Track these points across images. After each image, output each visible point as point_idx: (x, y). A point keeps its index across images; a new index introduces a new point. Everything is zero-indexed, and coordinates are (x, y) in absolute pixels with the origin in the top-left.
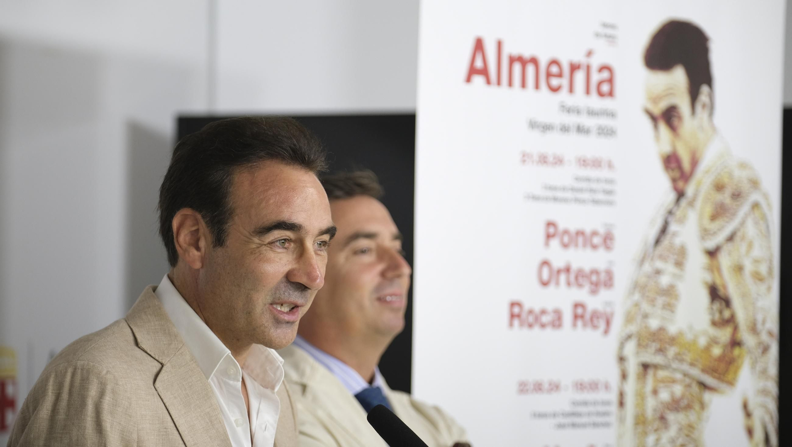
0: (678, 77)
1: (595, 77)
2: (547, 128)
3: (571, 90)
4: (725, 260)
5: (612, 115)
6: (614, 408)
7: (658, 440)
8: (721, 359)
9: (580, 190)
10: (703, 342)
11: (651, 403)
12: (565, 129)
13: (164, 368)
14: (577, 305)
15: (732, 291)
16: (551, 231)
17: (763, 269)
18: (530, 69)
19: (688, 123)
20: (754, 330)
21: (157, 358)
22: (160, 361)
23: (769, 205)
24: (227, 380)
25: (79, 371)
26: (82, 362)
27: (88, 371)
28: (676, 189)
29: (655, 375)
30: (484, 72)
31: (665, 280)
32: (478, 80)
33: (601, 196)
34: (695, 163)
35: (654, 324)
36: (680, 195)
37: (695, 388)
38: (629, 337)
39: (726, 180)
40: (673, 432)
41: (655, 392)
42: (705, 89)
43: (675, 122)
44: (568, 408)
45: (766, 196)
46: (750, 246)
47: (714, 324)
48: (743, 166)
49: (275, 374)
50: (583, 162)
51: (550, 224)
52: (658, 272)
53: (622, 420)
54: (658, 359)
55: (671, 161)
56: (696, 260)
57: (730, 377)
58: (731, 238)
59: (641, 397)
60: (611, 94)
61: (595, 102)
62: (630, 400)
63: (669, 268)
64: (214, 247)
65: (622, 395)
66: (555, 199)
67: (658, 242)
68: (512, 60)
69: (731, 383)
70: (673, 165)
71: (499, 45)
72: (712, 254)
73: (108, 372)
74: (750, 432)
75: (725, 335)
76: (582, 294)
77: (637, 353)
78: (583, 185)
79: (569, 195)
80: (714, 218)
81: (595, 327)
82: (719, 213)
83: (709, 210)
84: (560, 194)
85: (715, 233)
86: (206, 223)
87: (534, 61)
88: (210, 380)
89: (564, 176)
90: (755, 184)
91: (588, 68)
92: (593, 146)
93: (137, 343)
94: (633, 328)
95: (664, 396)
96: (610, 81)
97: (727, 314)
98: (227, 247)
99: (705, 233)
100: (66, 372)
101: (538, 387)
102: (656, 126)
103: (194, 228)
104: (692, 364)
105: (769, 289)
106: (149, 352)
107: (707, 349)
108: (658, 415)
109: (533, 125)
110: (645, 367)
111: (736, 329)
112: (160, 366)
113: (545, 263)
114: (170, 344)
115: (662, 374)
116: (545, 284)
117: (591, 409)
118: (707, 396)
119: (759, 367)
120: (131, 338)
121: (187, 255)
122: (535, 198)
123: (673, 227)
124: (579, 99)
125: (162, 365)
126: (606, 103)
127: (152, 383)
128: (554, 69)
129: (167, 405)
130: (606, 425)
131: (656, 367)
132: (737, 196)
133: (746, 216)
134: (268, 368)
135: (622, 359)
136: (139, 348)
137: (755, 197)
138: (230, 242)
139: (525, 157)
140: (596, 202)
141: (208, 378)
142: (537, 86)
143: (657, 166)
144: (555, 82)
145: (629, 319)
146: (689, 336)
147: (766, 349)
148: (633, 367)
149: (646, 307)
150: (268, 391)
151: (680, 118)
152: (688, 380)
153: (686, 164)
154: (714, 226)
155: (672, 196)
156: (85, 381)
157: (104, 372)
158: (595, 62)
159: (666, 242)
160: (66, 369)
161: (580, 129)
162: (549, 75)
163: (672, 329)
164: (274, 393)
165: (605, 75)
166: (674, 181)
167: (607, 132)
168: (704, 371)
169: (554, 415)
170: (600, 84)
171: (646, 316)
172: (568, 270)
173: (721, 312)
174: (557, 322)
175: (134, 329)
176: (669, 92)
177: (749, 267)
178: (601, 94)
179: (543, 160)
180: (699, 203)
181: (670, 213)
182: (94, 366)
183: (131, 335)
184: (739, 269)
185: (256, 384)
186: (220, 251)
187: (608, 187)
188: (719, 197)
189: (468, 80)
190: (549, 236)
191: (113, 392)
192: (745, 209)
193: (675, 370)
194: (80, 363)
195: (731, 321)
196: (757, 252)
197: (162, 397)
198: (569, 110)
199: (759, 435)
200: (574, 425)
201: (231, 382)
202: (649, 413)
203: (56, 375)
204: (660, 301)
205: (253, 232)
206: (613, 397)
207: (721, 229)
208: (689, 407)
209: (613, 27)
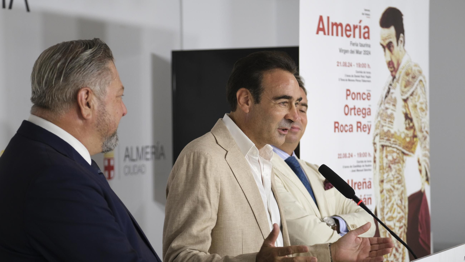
0: (392, 30)
1: (363, 31)
2: (346, 52)
3: (354, 37)
4: (410, 103)
5: (369, 46)
6: (372, 163)
7: (388, 176)
8: (409, 143)
9: (359, 76)
10: (403, 136)
11: (385, 161)
12: (352, 52)
13: (228, 153)
14: (358, 122)
15: (413, 116)
16: (348, 93)
17: (424, 106)
18: (340, 28)
19: (396, 49)
20: (421, 131)
21: (225, 149)
22: (226, 150)
23: (425, 81)
24: (252, 157)
25: (196, 154)
26: (197, 150)
27: (200, 154)
28: (392, 75)
29: (386, 149)
30: (323, 30)
31: (389, 112)
32: (321, 33)
33: (366, 79)
34: (399, 65)
35: (386, 129)
36: (394, 77)
37: (401, 154)
38: (377, 135)
39: (410, 71)
40: (393, 172)
41: (387, 156)
42: (402, 35)
43: (392, 48)
44: (356, 164)
45: (424, 77)
46: (419, 97)
47: (407, 129)
48: (416, 65)
49: (270, 154)
50: (359, 65)
51: (348, 90)
52: (387, 109)
53: (375, 168)
54: (387, 143)
55: (390, 64)
56: (400, 103)
57: (413, 150)
58: (412, 95)
59: (381, 158)
60: (368, 38)
61: (363, 41)
62: (378, 160)
63: (391, 107)
64: (255, 104)
65: (375, 158)
66: (349, 80)
67: (386, 97)
68: (333, 24)
69: (413, 152)
70: (391, 66)
71: (328, 18)
72: (405, 101)
73: (208, 153)
74: (420, 171)
75: (410, 133)
76: (360, 118)
77: (380, 142)
78: (359, 74)
79: (354, 78)
80: (405, 87)
81: (365, 131)
82: (408, 84)
83: (404, 83)
84: (351, 78)
85: (406, 93)
86: (251, 94)
87: (341, 25)
88: (245, 157)
89: (352, 71)
90: (420, 72)
91: (360, 27)
92: (362, 59)
93: (217, 143)
94: (378, 131)
95: (390, 158)
96: (368, 32)
97: (411, 124)
98: (261, 104)
99: (403, 92)
100: (191, 155)
101: (345, 156)
102: (385, 51)
103: (246, 96)
104: (399, 146)
105: (426, 114)
106: (222, 146)
107: (405, 138)
108: (388, 166)
109: (341, 50)
110: (383, 146)
111: (415, 130)
112: (226, 152)
113: (347, 106)
114: (230, 143)
115: (389, 149)
116: (346, 114)
117: (364, 164)
118: (405, 157)
119: (423, 146)
120: (215, 140)
121: (243, 107)
122: (343, 80)
123: (392, 91)
124: (357, 40)
125: (227, 152)
126: (367, 41)
127: (224, 158)
128: (348, 28)
129: (231, 167)
130: (370, 170)
131: (386, 146)
132: (414, 78)
133: (417, 85)
134: (267, 151)
135: (374, 144)
136: (218, 144)
137: (420, 78)
138: (262, 102)
139: (338, 64)
140: (364, 81)
141: (244, 156)
142: (342, 35)
143: (386, 66)
144: (348, 33)
145: (377, 128)
146: (398, 134)
147: (425, 138)
148: (378, 147)
149: (382, 123)
150: (267, 161)
151: (393, 47)
152: (398, 151)
153: (396, 66)
154: (406, 90)
155: (391, 78)
156: (199, 158)
157: (206, 154)
158: (363, 25)
159: (389, 97)
160: (191, 153)
161: (358, 52)
162: (346, 30)
163: (392, 131)
164: (270, 162)
165: (366, 30)
166: (392, 72)
167: (367, 53)
168: (404, 148)
169: (351, 167)
170: (365, 33)
171: (383, 126)
172: (355, 109)
173: (409, 124)
174: (351, 130)
175: (215, 136)
176: (389, 37)
177: (419, 106)
178: (365, 38)
179: (345, 65)
180: (400, 82)
181: (391, 85)
182: (202, 151)
183: (214, 139)
184: (416, 106)
185: (262, 157)
186: (257, 105)
187: (368, 75)
188: (407, 78)
189: (317, 33)
190: (348, 95)
191: (211, 161)
192: (417, 82)
193: (394, 148)
194: (196, 150)
195: (412, 128)
196: (421, 100)
197: (229, 164)
198: (353, 44)
199: (424, 172)
200: (358, 170)
201: (254, 157)
202: (385, 165)
203: (187, 156)
204: (388, 120)
205: (272, 98)
206: (372, 159)
207: (408, 91)
208: (399, 162)
209: (369, 11)
